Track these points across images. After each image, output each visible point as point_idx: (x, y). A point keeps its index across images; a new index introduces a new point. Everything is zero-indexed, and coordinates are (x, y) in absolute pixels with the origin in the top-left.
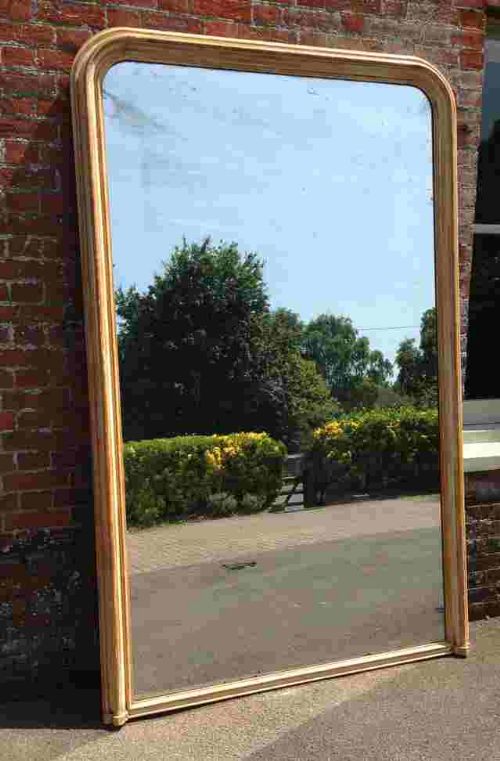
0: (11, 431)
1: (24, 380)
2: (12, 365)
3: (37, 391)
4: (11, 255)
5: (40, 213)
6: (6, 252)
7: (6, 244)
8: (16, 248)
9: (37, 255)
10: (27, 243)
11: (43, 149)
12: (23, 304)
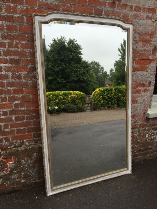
0: (12, 109)
1: (15, 92)
2: (11, 87)
3: (20, 96)
4: (9, 48)
5: (18, 32)
6: (7, 46)
7: (7, 44)
8: (10, 45)
9: (18, 48)
10: (14, 43)
11: (19, 8)
12: (14, 65)
